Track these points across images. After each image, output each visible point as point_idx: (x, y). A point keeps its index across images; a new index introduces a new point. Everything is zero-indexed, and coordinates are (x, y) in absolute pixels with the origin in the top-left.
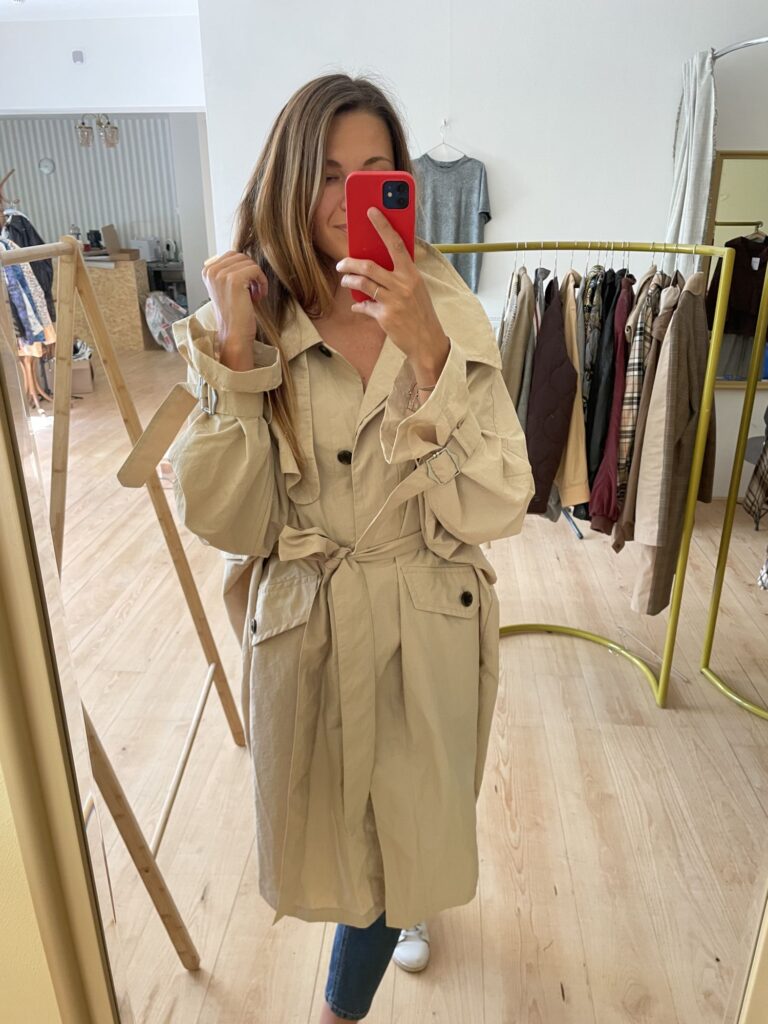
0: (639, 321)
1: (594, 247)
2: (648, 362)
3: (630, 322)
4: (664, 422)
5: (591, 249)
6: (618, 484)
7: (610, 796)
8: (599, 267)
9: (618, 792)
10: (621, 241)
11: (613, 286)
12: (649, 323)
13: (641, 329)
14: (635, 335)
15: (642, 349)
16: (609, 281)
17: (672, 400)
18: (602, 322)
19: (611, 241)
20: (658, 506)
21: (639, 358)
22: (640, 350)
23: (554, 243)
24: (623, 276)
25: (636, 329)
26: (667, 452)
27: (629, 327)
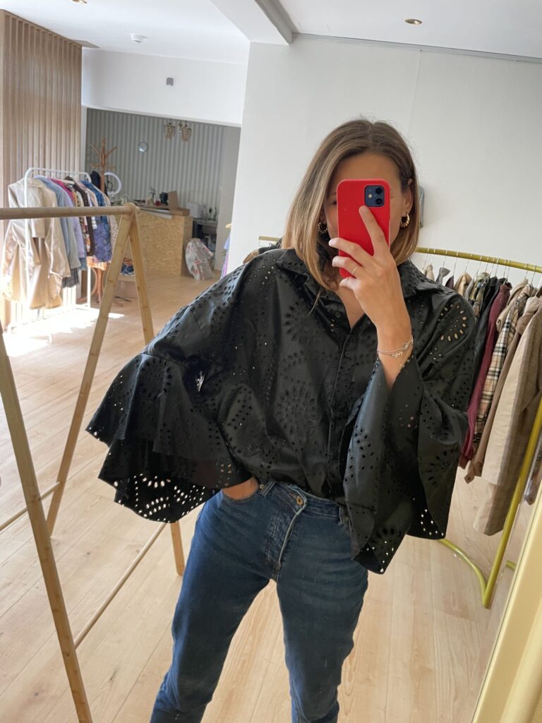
0: (508, 317)
1: (484, 260)
2: (510, 348)
3: (501, 317)
4: (515, 394)
5: (481, 260)
6: (476, 433)
7: (430, 670)
8: (486, 274)
9: (437, 667)
10: (505, 259)
11: (493, 289)
12: (515, 321)
13: (508, 323)
14: (503, 327)
15: (507, 338)
16: (491, 285)
17: (523, 378)
18: (481, 313)
19: (497, 257)
20: (502, 455)
21: (504, 344)
22: (505, 338)
23: (456, 253)
24: (502, 283)
25: (504, 323)
26: (514, 417)
27: (500, 320)
